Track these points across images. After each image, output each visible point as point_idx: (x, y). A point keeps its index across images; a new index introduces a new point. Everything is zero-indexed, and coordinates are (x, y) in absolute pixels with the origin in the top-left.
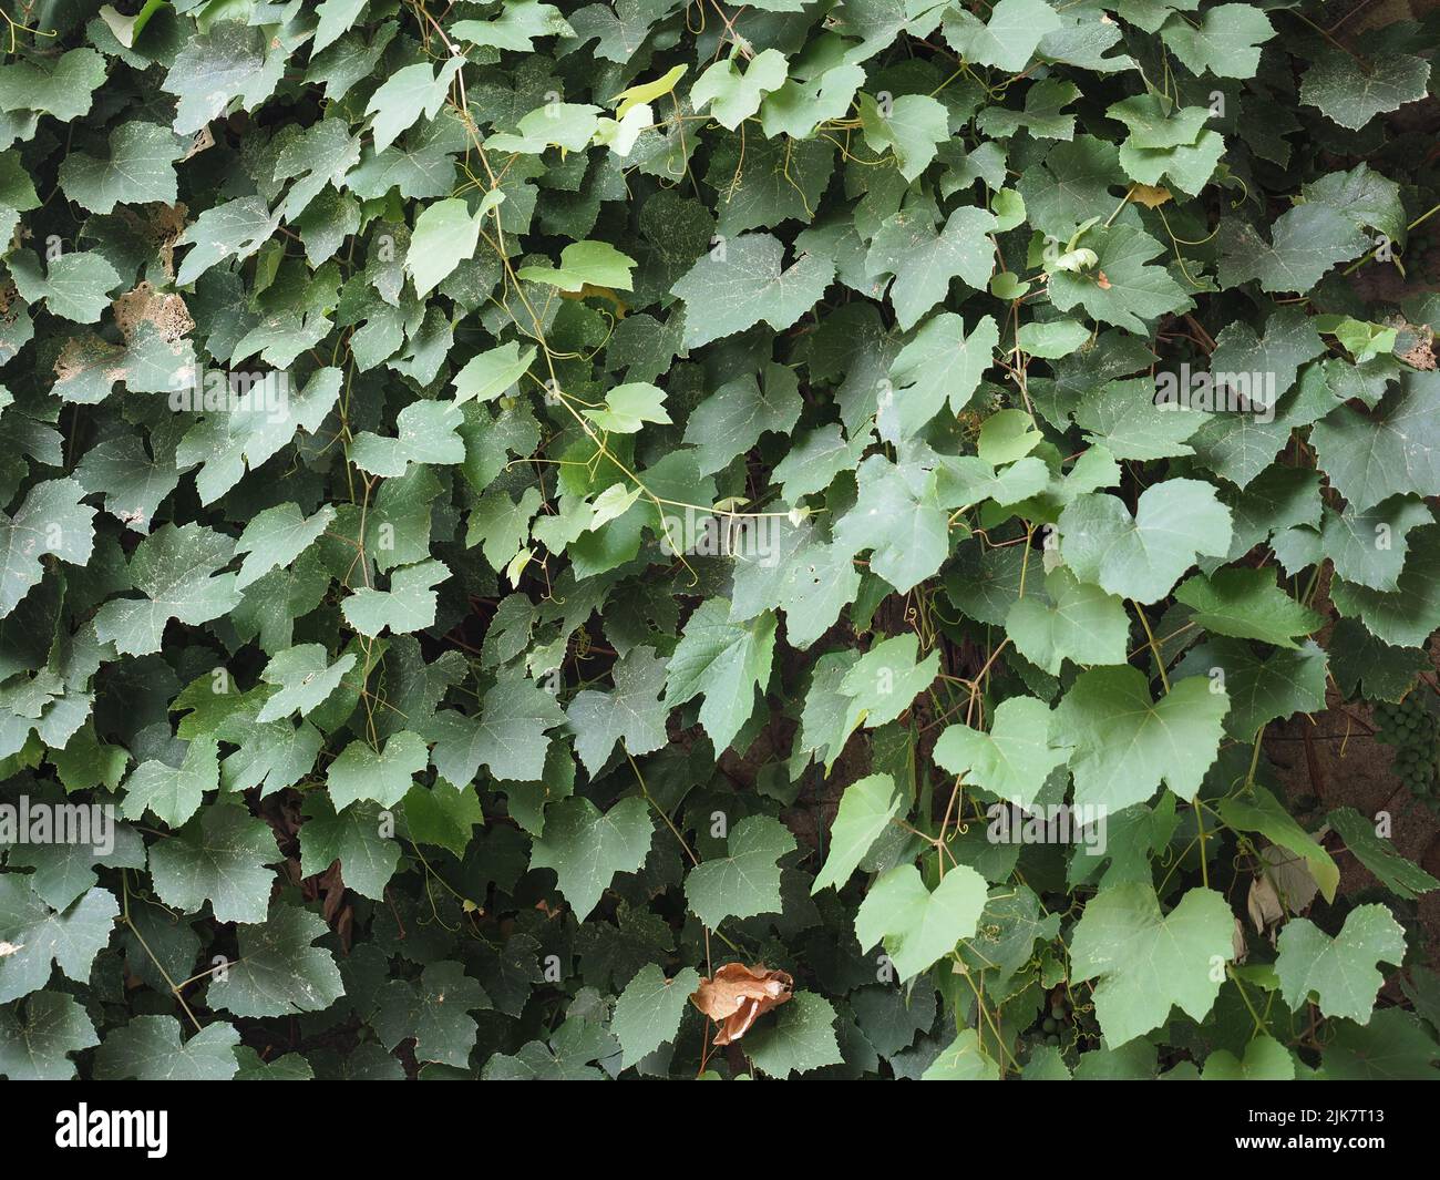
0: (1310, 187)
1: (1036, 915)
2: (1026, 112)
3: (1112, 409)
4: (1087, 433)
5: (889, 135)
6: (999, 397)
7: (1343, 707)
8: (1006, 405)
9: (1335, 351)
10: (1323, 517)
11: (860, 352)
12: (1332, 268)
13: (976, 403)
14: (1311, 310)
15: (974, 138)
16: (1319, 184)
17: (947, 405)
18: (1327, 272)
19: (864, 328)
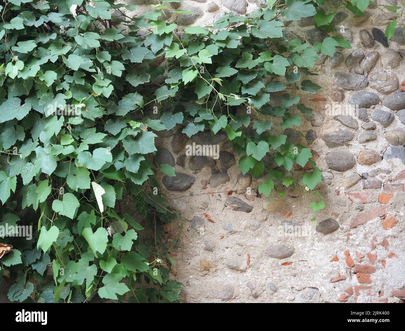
0: (126, 95)
1: (69, 236)
2: (73, 77)
3: (87, 134)
4: (83, 139)
5: (45, 78)
6: (64, 132)
7: (127, 196)
8: (66, 133)
9: (129, 126)
10: (124, 159)
11: (36, 123)
12: (129, 111)
13: (59, 134)
14: (125, 119)
15: (62, 80)
16: (128, 95)
17: (55, 134)
18: (128, 112)
19: (36, 118)
